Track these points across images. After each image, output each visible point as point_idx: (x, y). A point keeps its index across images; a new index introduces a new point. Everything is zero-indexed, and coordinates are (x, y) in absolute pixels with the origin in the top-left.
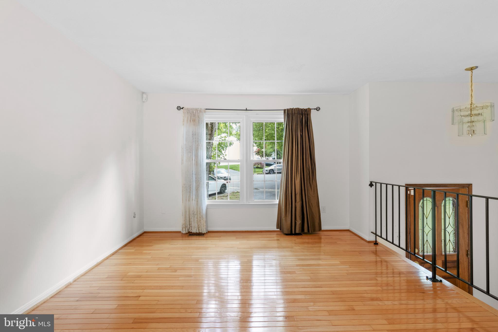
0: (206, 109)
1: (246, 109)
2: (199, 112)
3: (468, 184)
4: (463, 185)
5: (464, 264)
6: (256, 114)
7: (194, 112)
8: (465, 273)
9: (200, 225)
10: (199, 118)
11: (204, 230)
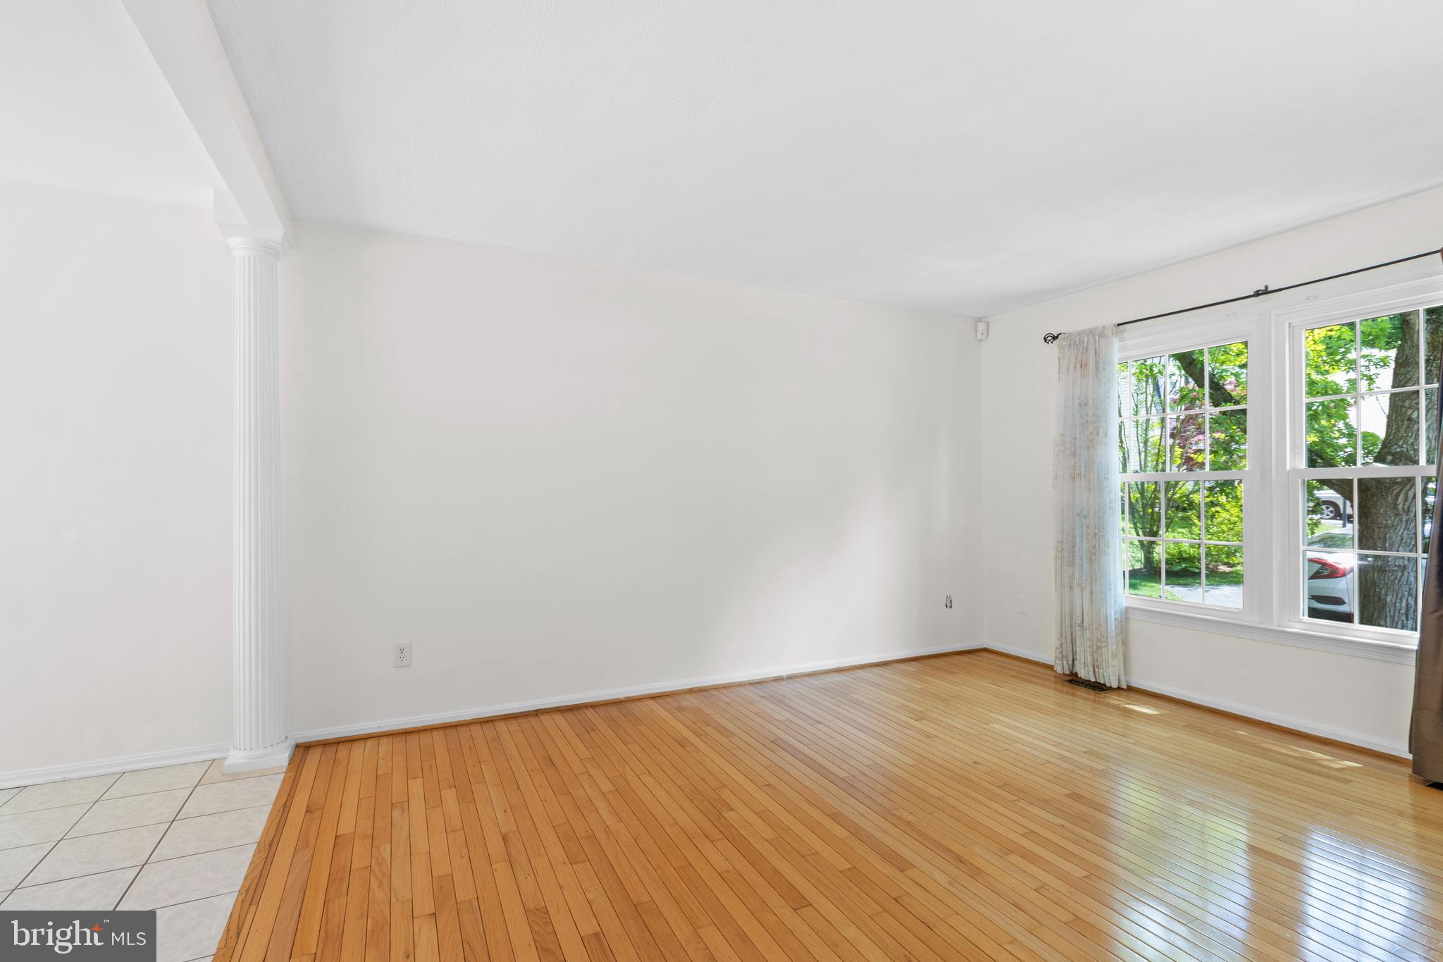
0: (1119, 325)
1: (1266, 287)
2: (1097, 337)
7: (1086, 339)
9: (1099, 659)
10: (1097, 355)
11: (1110, 679)
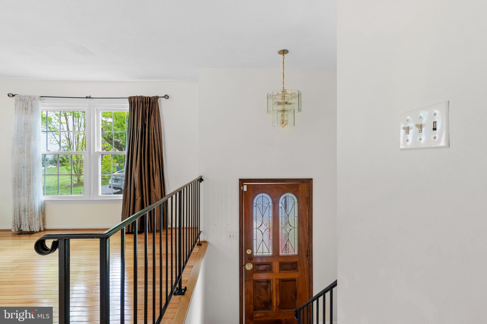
0: (41, 97)
1: (90, 96)
2: (32, 99)
3: (308, 179)
4: (303, 180)
5: (304, 266)
6: (100, 102)
7: (27, 99)
8: (305, 275)
9: (32, 222)
10: (32, 106)
11: (36, 229)
